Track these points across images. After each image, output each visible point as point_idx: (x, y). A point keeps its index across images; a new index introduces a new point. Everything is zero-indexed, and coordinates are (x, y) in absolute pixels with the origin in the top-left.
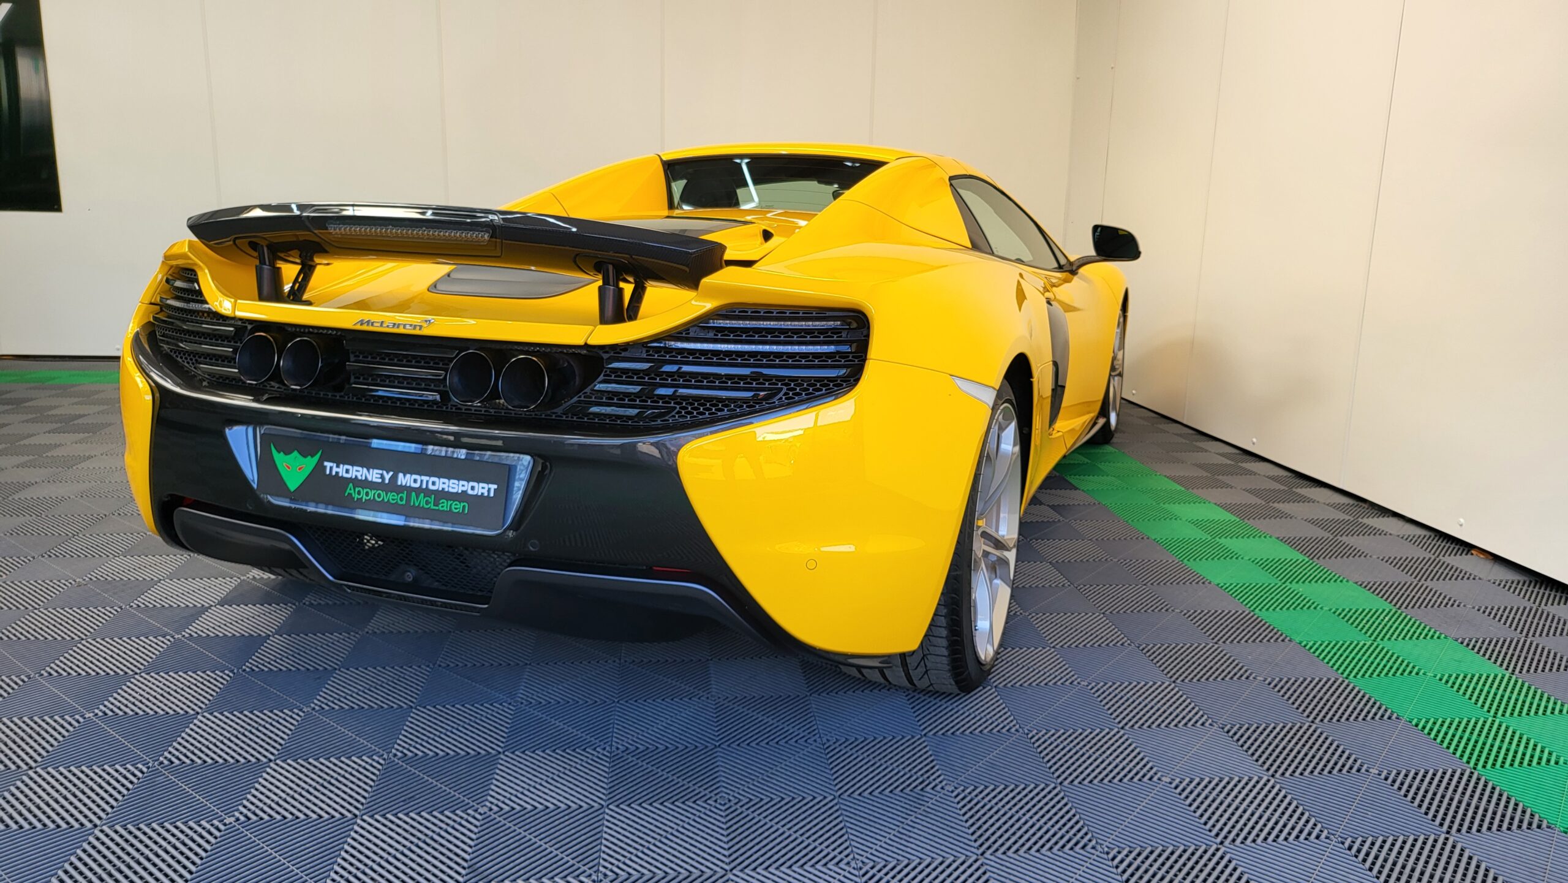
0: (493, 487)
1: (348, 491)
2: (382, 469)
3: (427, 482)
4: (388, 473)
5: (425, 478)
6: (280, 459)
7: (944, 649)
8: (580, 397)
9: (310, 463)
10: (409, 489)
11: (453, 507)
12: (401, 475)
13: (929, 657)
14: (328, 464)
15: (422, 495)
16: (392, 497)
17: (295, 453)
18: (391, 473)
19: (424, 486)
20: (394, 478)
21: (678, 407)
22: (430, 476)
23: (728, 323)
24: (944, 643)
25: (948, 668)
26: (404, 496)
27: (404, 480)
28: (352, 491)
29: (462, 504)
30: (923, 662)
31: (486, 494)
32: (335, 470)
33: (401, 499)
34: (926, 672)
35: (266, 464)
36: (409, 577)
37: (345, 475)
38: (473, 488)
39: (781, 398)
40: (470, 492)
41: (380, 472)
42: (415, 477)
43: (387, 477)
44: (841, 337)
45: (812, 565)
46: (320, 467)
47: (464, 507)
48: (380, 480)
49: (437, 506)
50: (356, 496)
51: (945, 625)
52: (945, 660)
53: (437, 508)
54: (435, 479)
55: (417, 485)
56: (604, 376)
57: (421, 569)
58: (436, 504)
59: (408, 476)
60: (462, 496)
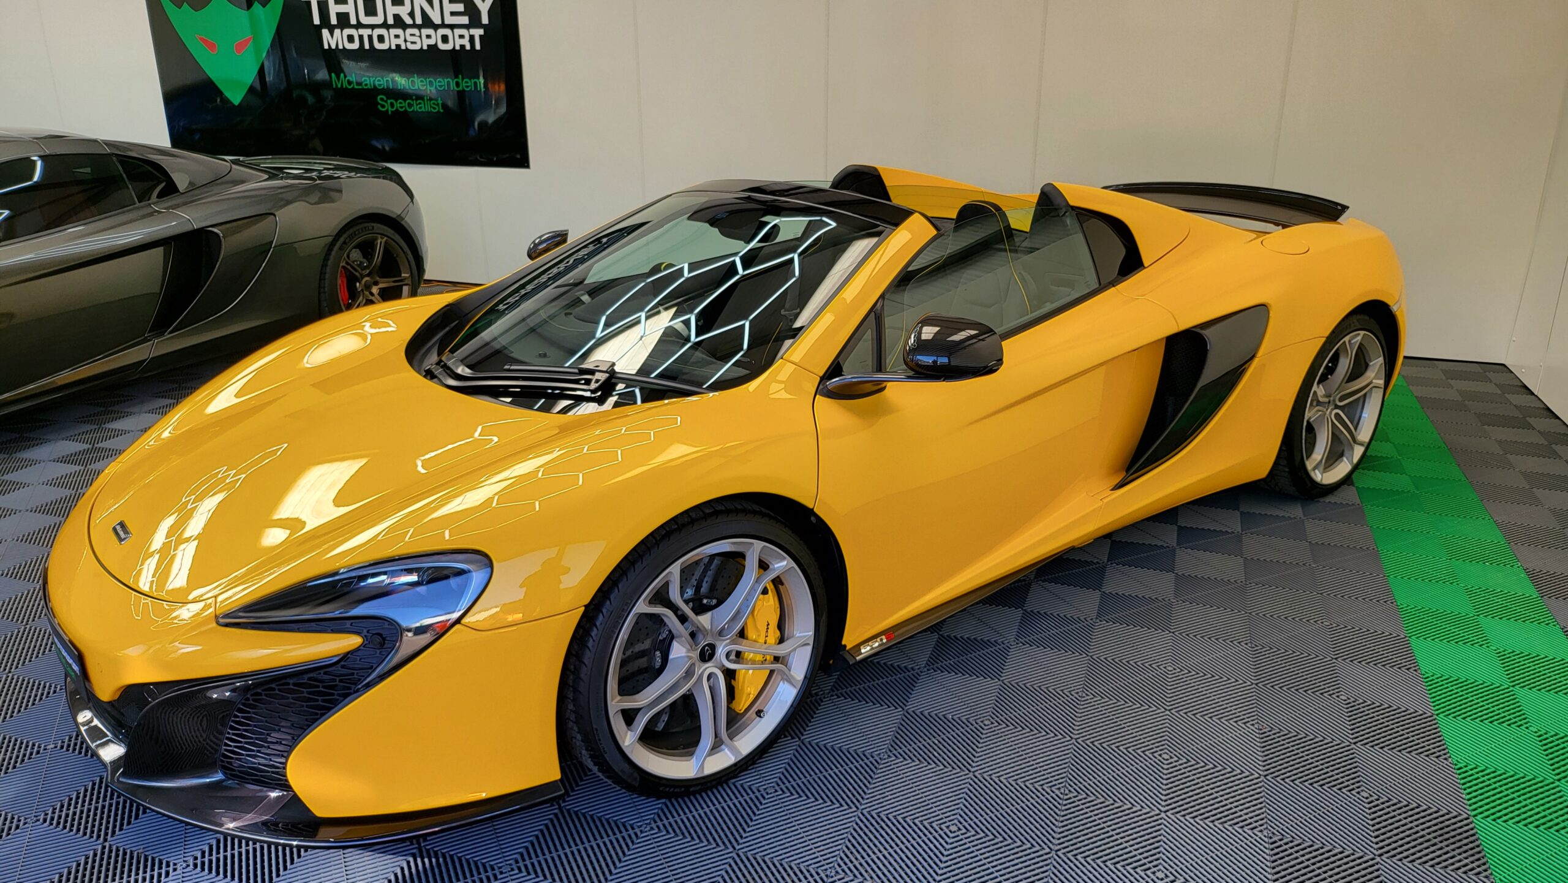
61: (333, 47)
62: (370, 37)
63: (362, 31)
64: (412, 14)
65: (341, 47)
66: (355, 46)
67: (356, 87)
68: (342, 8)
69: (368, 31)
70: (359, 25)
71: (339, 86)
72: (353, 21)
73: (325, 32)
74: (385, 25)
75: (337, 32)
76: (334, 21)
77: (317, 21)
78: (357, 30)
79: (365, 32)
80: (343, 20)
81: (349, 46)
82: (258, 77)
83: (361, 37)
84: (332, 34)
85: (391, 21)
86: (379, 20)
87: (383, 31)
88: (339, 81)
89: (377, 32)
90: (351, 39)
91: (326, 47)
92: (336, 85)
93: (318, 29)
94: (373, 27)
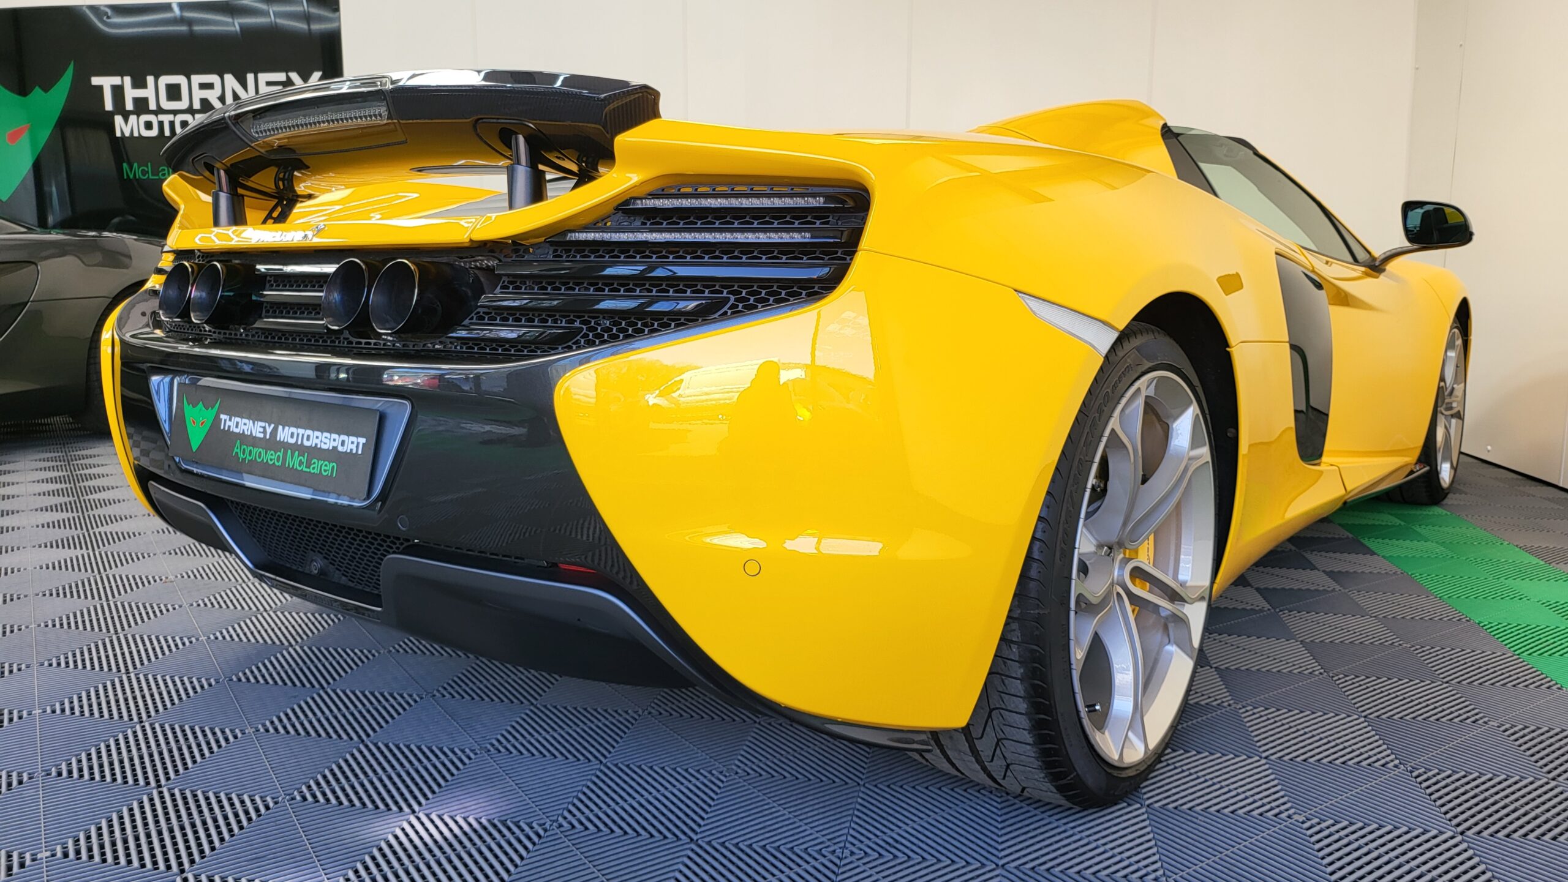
0: (362, 440)
1: (236, 450)
2: (265, 422)
3: (303, 435)
4: (269, 426)
5: (301, 431)
6: (188, 409)
7: (1025, 733)
8: (472, 319)
9: (211, 414)
10: (285, 446)
11: (323, 468)
12: (280, 428)
13: (1004, 742)
14: (223, 417)
15: (297, 453)
16: (271, 457)
17: (200, 405)
18: (272, 426)
19: (299, 443)
20: (274, 432)
21: (585, 327)
22: (305, 428)
23: (660, 203)
24: (1023, 722)
25: (1037, 763)
26: (281, 454)
27: (285, 434)
28: (238, 451)
29: (332, 465)
30: (998, 748)
31: (354, 452)
32: (228, 423)
33: (279, 457)
34: (1008, 766)
35: (179, 421)
36: (316, 565)
37: (236, 430)
38: (343, 443)
39: (725, 313)
40: (340, 449)
41: (263, 424)
42: (293, 429)
43: (269, 430)
44: (827, 223)
45: (752, 568)
46: (217, 420)
47: (333, 467)
48: (262, 435)
49: (309, 468)
50: (241, 456)
51: (1022, 693)
52: (1030, 750)
53: (308, 470)
54: (309, 432)
55: (292, 441)
56: (502, 288)
57: (325, 558)
58: (308, 466)
59: (287, 428)
60: (332, 454)
61: (127, 134)
62: (172, 124)
63: (161, 117)
64: (222, 99)
65: (136, 134)
66: (154, 132)
67: (151, 177)
68: (140, 93)
69: (170, 117)
70: (160, 111)
71: (131, 176)
72: (152, 106)
73: (118, 120)
74: (190, 111)
75: (133, 118)
76: (129, 106)
77: (109, 106)
78: (157, 116)
79: (166, 119)
80: (141, 106)
81: (146, 133)
82: (32, 172)
83: (161, 124)
84: (126, 120)
85: (197, 105)
86: (183, 104)
87: (187, 117)
88: (131, 171)
89: (180, 118)
90: (149, 126)
91: (118, 134)
92: (128, 175)
93: (111, 115)
94: (175, 112)
